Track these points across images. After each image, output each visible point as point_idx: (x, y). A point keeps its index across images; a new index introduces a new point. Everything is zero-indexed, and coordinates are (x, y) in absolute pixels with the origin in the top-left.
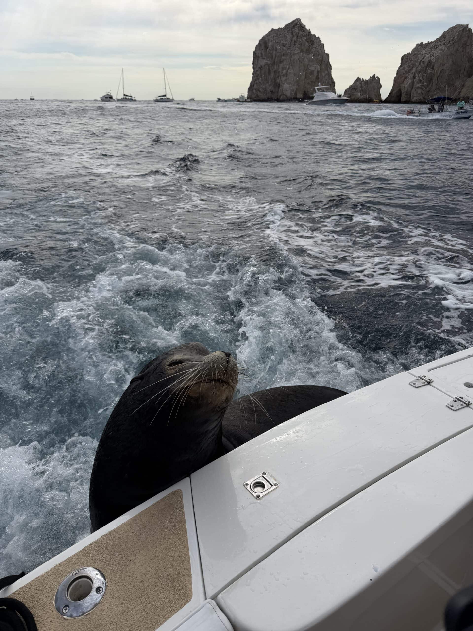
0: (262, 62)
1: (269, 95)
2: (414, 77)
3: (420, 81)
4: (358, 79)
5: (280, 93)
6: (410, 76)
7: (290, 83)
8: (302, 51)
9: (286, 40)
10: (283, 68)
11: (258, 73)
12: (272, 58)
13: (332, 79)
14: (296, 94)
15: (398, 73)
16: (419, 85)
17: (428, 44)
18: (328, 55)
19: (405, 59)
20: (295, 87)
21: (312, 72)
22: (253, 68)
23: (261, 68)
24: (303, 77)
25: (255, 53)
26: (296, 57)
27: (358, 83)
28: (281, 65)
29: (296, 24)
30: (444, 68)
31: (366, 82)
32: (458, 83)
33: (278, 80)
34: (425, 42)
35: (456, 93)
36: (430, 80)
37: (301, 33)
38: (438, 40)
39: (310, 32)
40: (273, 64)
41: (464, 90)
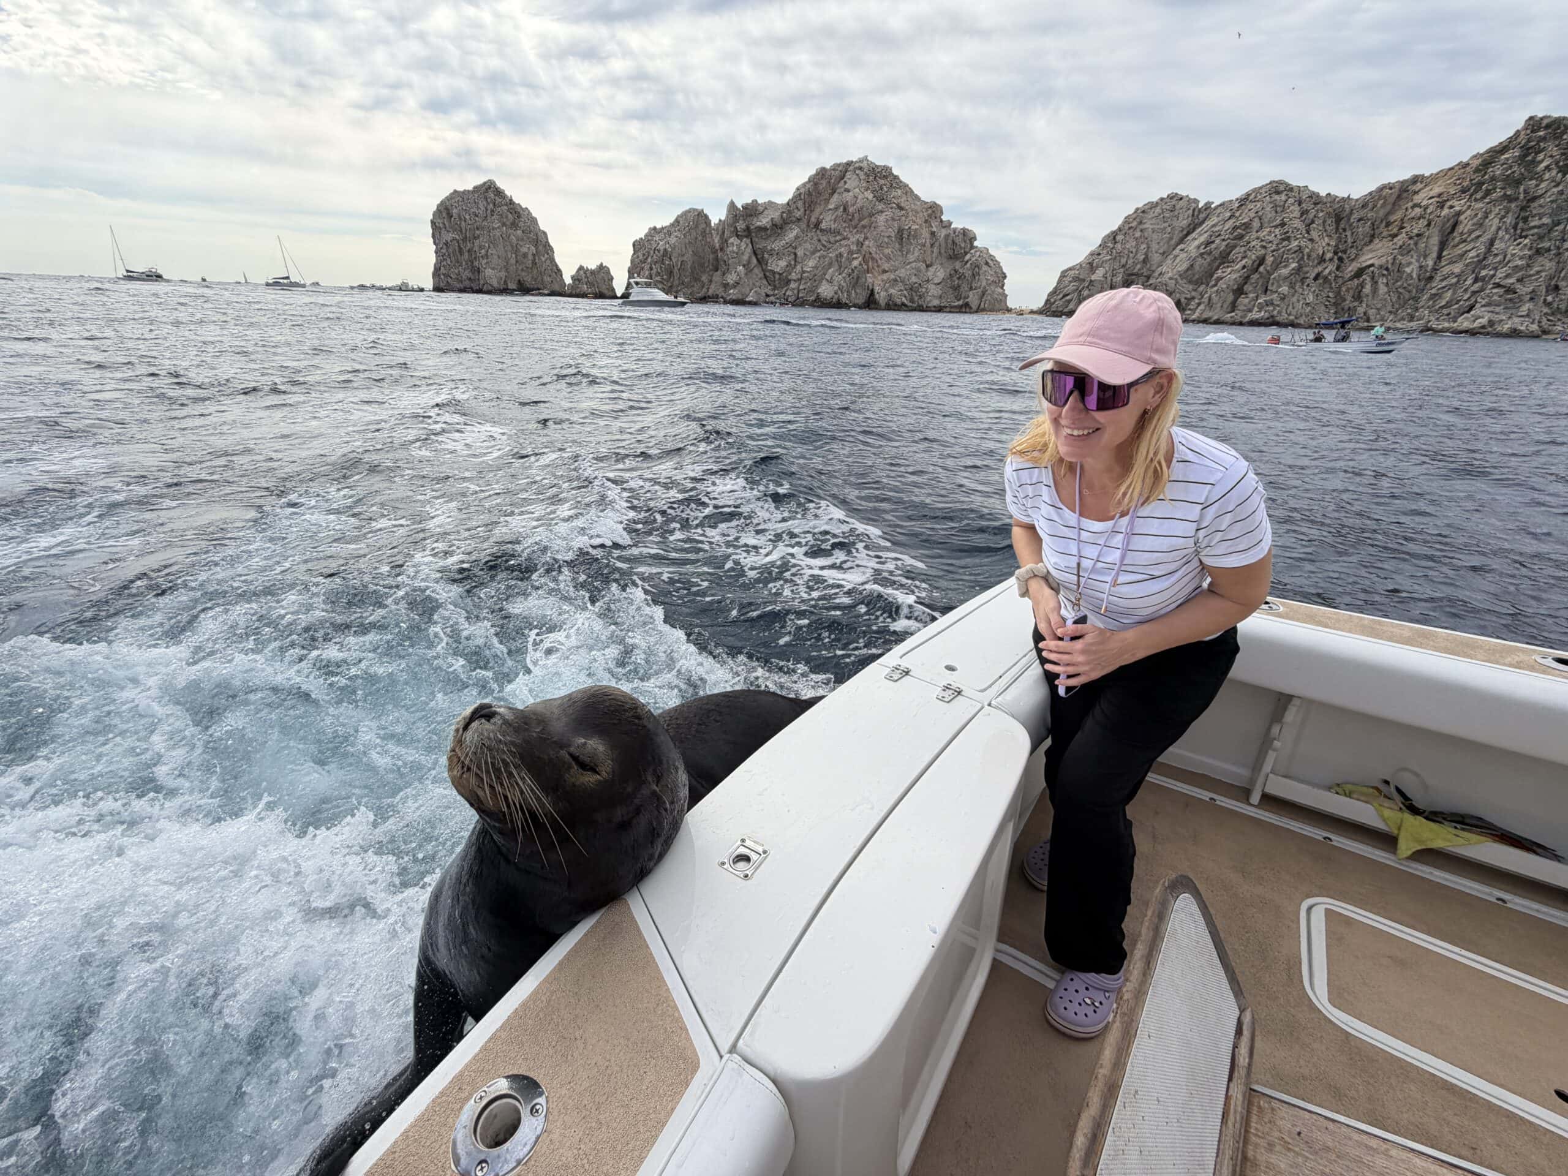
0: (448, 237)
1: (467, 283)
2: (651, 269)
3: (658, 274)
4: (581, 268)
5: (482, 282)
6: (647, 267)
7: (493, 269)
8: (504, 224)
9: (478, 208)
10: (481, 247)
11: (444, 251)
12: (461, 231)
13: (557, 266)
14: (505, 282)
15: (632, 261)
16: (658, 278)
17: (663, 228)
18: (545, 233)
19: (637, 245)
20: (503, 274)
21: (525, 255)
22: (435, 243)
23: (446, 244)
24: (513, 261)
25: (433, 223)
26: (497, 233)
27: (582, 272)
28: (477, 242)
29: (490, 187)
30: (685, 258)
31: (593, 272)
32: (704, 278)
33: (476, 264)
34: (659, 226)
35: (705, 290)
36: (671, 273)
37: (498, 200)
38: (672, 225)
39: (511, 200)
40: (465, 239)
41: (713, 286)
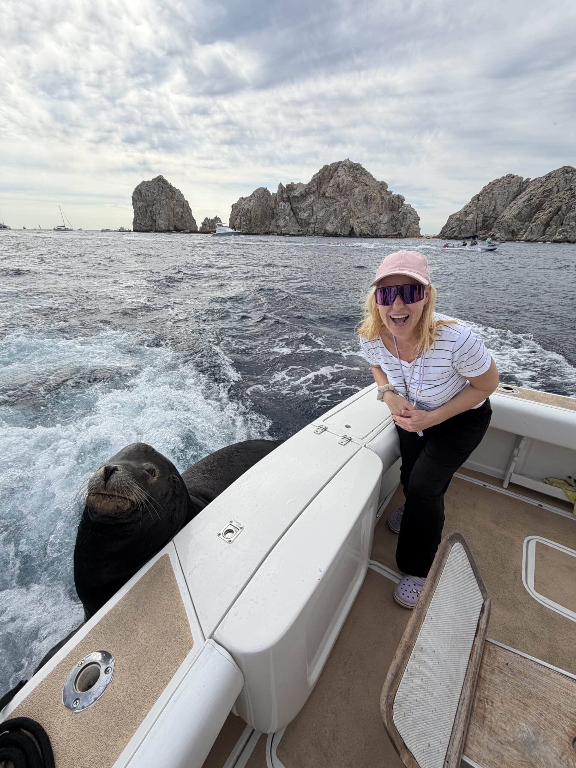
0: (140, 204)
1: (149, 228)
2: (241, 219)
3: (244, 221)
4: (206, 219)
5: (157, 227)
6: (239, 217)
7: (162, 220)
8: (167, 198)
9: (155, 190)
10: (156, 210)
11: (138, 211)
12: (146, 202)
13: (193, 218)
14: (168, 227)
15: (231, 215)
16: (244, 223)
17: (246, 198)
18: (187, 202)
19: (234, 207)
20: (167, 223)
21: (178, 213)
22: (134, 208)
23: (139, 208)
24: (172, 216)
25: (133, 197)
26: (164, 202)
27: (207, 221)
28: (154, 207)
29: (160, 179)
30: (257, 213)
31: (212, 221)
32: (267, 223)
33: (154, 218)
34: (244, 197)
35: (267, 229)
36: (250, 221)
37: (165, 185)
38: (251, 196)
39: (171, 185)
40: (148, 206)
41: (271, 227)
